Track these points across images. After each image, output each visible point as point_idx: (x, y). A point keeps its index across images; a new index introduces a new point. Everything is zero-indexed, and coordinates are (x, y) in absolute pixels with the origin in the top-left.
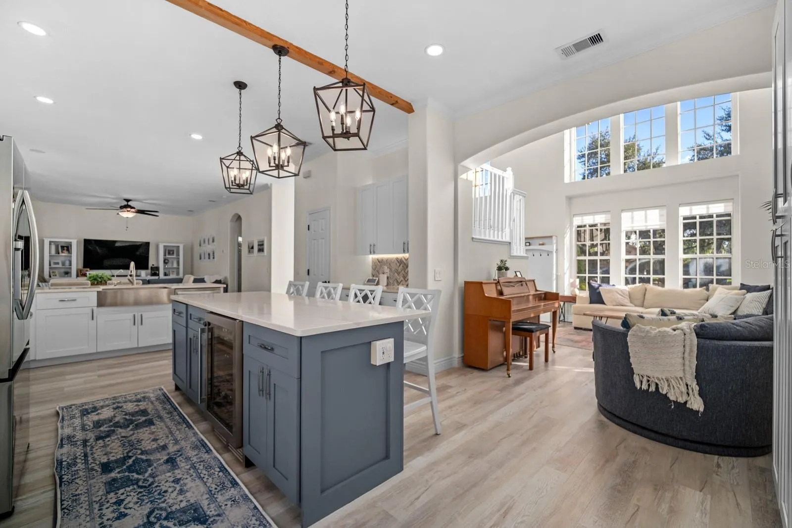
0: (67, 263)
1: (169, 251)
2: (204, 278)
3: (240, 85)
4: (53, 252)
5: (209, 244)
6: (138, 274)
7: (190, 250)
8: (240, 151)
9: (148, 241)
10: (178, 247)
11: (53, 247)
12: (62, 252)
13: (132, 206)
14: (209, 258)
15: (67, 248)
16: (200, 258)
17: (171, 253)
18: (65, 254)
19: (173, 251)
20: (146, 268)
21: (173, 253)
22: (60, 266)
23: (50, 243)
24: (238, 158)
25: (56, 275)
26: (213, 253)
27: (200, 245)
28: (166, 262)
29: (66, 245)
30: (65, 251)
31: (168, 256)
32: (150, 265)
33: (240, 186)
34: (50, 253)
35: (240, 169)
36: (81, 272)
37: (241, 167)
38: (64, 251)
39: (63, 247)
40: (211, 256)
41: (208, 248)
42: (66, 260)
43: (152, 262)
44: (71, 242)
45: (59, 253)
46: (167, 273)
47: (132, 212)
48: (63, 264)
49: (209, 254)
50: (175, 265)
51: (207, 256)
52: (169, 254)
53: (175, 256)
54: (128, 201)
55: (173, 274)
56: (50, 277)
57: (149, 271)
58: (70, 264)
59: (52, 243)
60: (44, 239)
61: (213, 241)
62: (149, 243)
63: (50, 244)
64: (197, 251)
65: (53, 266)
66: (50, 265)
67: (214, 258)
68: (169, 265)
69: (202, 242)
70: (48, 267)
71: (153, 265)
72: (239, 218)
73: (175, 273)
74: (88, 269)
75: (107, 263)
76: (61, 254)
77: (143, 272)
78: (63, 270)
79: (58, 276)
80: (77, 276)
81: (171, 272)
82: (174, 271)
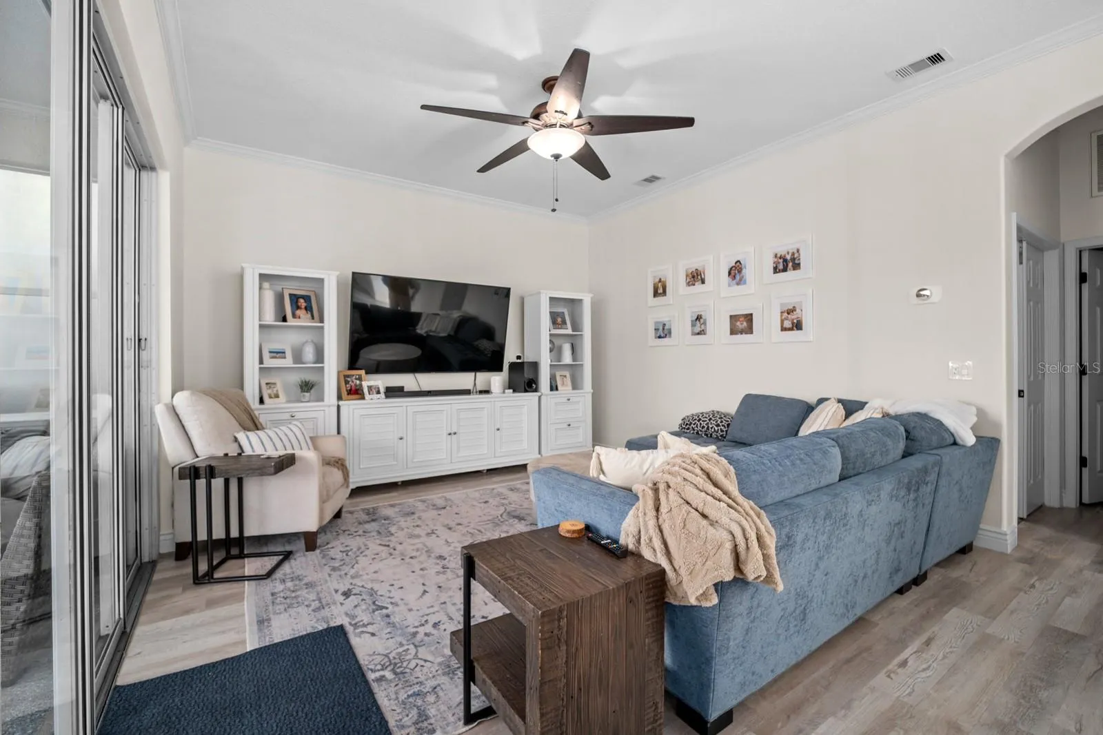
0: (309, 354)
4: (270, 318)
9: (506, 285)
10: (580, 301)
11: (270, 299)
17: (559, 320)
18: (304, 320)
20: (498, 365)
21: (564, 322)
22: (288, 362)
23: (261, 280)
25: (277, 396)
32: (510, 356)
34: (260, 321)
36: (347, 383)
38: (298, 312)
39: (295, 299)
41: (727, 297)
42: (304, 344)
43: (511, 349)
44: (321, 281)
45: (284, 319)
48: (298, 358)
50: (568, 359)
51: (719, 326)
56: (261, 401)
57: (505, 376)
58: (320, 357)
59: (267, 284)
60: (245, 264)
62: (507, 290)
63: (260, 287)
65: (269, 362)
66: (261, 359)
69: (677, 282)
70: (257, 366)
71: (514, 357)
74: (362, 372)
76: (291, 322)
77: (497, 380)
78: (295, 378)
79: (282, 398)
80: (340, 398)
81: (558, 378)
82: (565, 376)
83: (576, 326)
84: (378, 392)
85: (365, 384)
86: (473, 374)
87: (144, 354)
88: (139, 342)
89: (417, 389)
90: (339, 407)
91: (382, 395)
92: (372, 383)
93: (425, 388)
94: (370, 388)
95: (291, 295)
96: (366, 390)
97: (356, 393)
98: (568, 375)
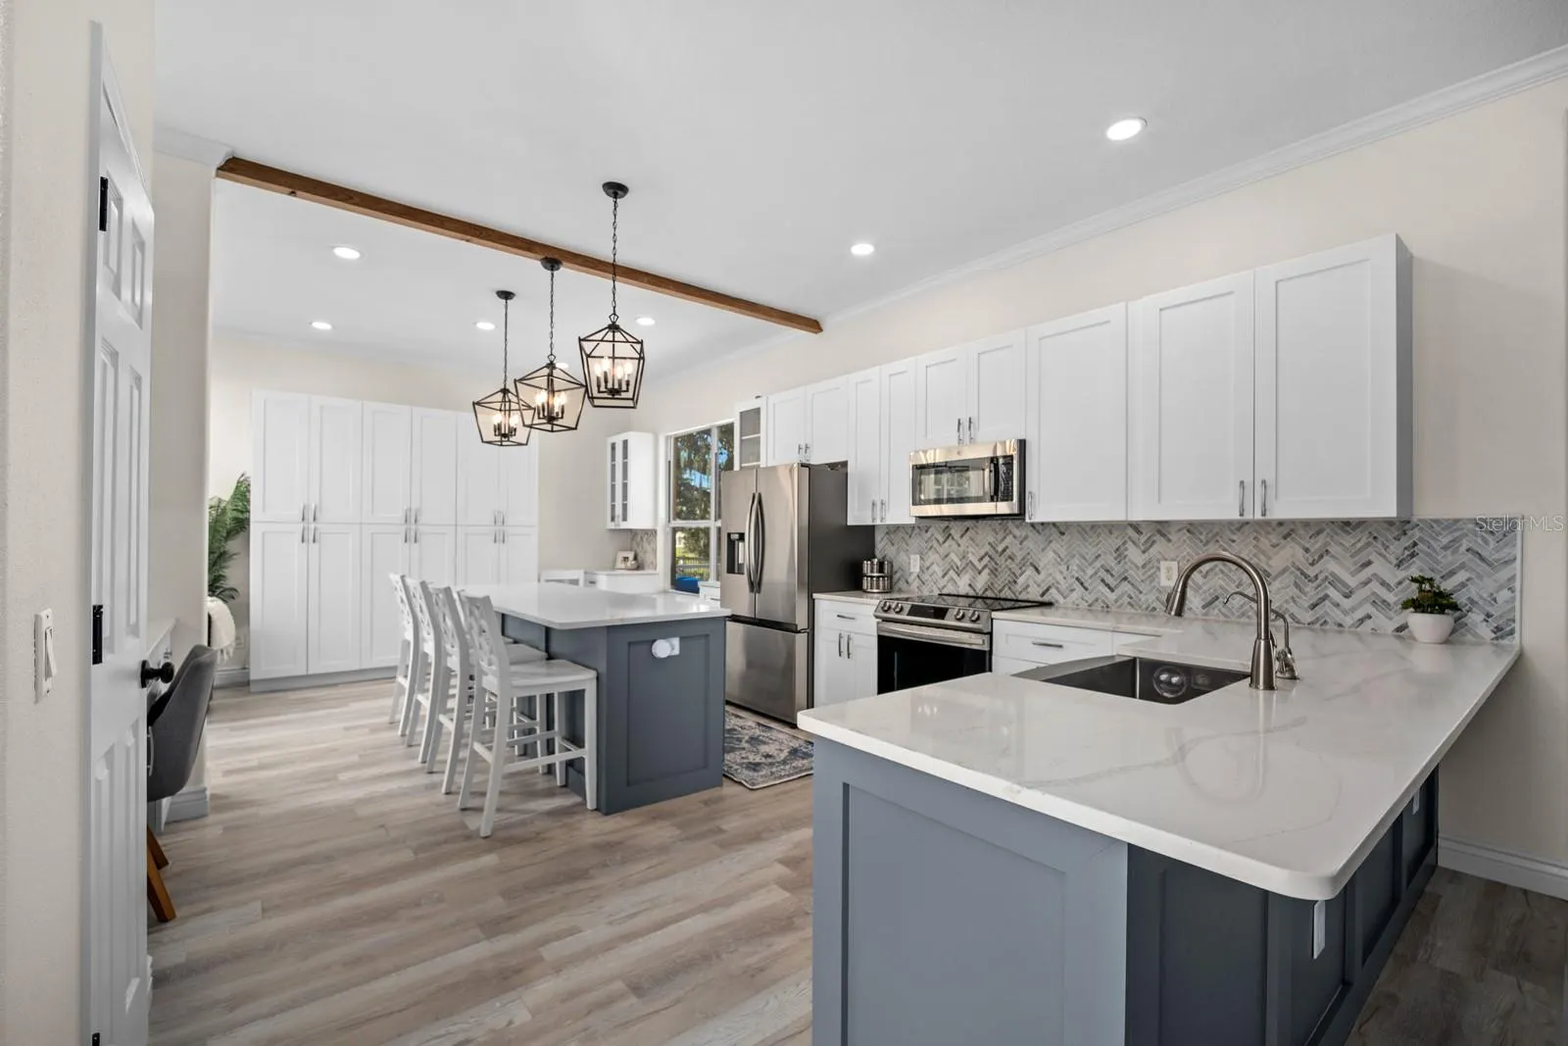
3: (616, 190)
8: (614, 323)
24: (610, 337)
33: (614, 392)
35: (614, 358)
37: (616, 355)
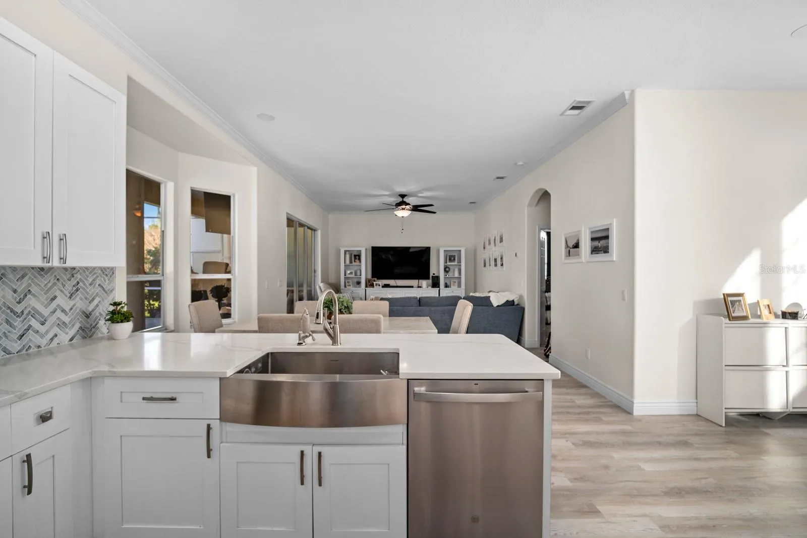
0: (358, 273)
1: (451, 257)
2: (489, 297)
4: (348, 262)
5: (495, 245)
6: (420, 285)
7: (473, 255)
9: (429, 246)
10: (460, 251)
11: (348, 256)
12: (355, 261)
13: (407, 202)
14: (496, 265)
15: (357, 257)
16: (485, 266)
17: (452, 259)
18: (357, 263)
19: (454, 257)
20: (428, 278)
21: (454, 259)
22: (353, 275)
23: (345, 252)
26: (502, 258)
27: (484, 248)
28: (447, 270)
29: (357, 254)
30: (357, 260)
31: (448, 263)
32: (431, 275)
34: (345, 263)
36: (369, 282)
39: (355, 256)
40: (498, 262)
41: (494, 251)
42: (357, 270)
43: (433, 271)
44: (361, 251)
45: (352, 263)
46: (449, 284)
47: (407, 210)
48: (356, 274)
49: (496, 260)
50: (456, 275)
51: (493, 263)
52: (450, 260)
53: (456, 263)
54: (403, 196)
55: (454, 285)
56: (345, 287)
57: (430, 281)
58: (361, 274)
59: (347, 253)
60: (340, 248)
61: (501, 241)
62: (430, 248)
63: (345, 254)
64: (483, 255)
65: (348, 276)
66: (345, 275)
67: (502, 265)
68: (450, 274)
69: (487, 243)
70: (344, 277)
71: (434, 274)
72: (545, 196)
73: (456, 284)
74: (376, 279)
75: (397, 271)
76: (354, 264)
77: (424, 283)
78: (355, 280)
79: (351, 286)
80: (366, 287)
81: (452, 282)
82: (455, 282)
83: (460, 261)
84: (379, 286)
85: (375, 283)
86: (418, 280)
87: (316, 274)
88: (315, 271)
89: (396, 285)
90: (366, 290)
91: (381, 287)
92: (377, 283)
93: (399, 285)
94: (376, 284)
95: (354, 255)
96: (375, 285)
97: (372, 285)
98: (456, 281)
